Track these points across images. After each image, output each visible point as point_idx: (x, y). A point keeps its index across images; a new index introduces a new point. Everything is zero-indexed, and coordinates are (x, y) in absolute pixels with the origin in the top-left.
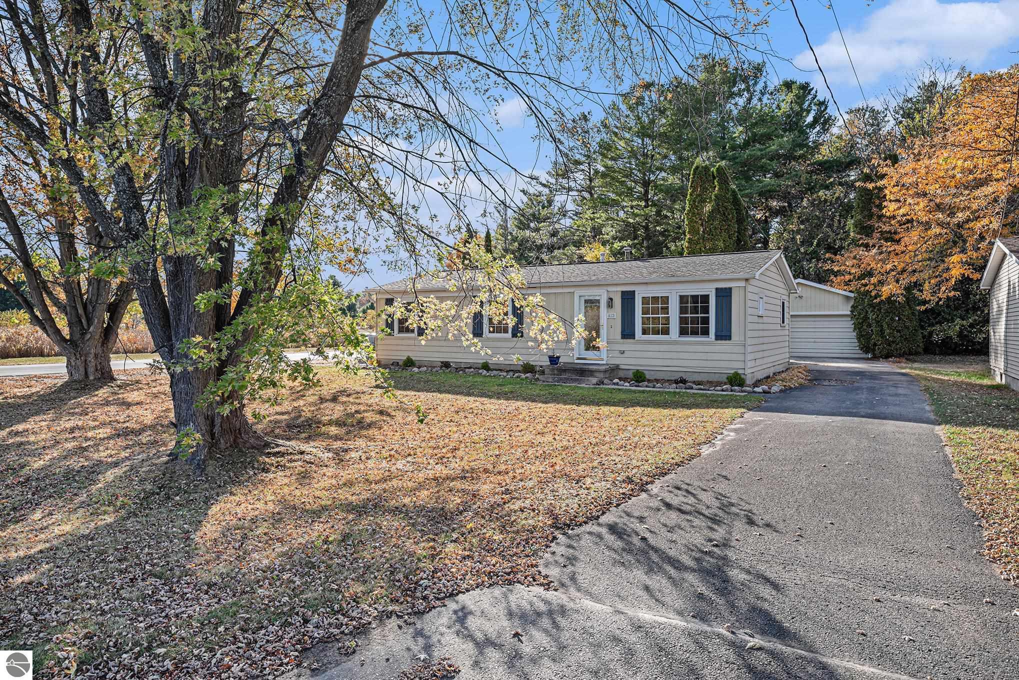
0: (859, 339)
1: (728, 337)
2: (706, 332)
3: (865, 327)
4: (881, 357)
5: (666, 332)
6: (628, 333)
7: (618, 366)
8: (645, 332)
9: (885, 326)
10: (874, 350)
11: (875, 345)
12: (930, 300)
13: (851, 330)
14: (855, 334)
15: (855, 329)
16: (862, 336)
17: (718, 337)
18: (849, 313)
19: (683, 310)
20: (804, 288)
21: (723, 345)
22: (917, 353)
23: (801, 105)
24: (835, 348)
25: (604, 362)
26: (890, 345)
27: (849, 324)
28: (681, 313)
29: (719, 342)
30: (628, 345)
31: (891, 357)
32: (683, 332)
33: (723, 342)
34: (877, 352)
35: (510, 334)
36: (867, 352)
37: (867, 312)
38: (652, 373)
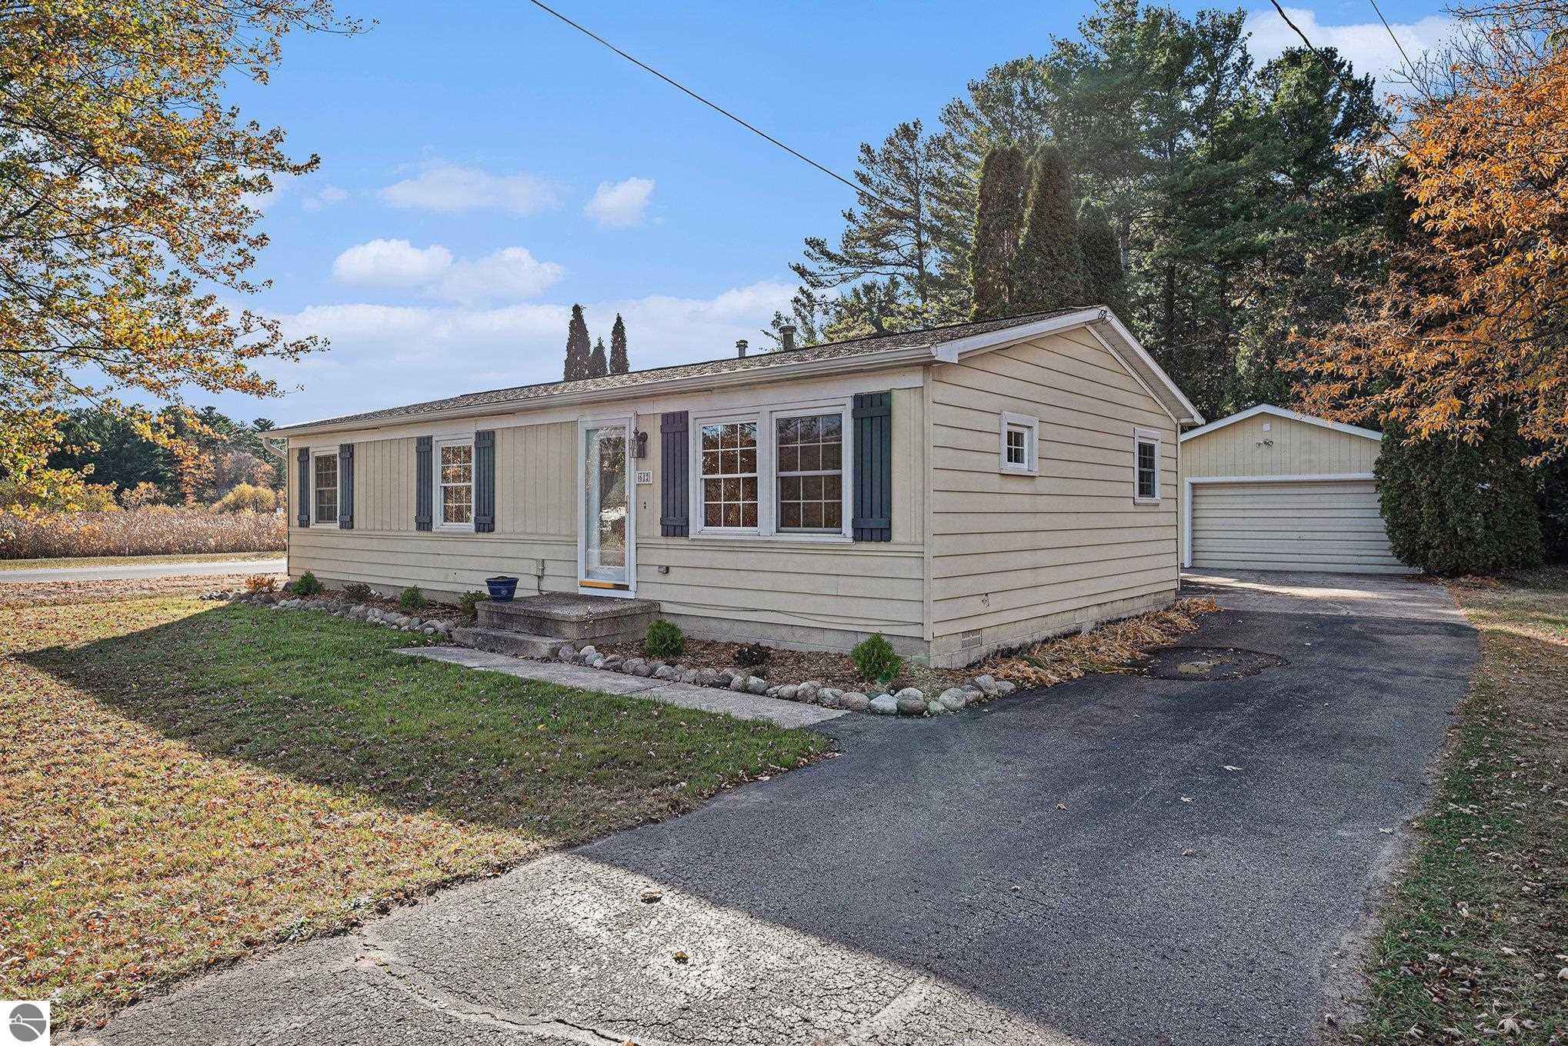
0: (1391, 533)
1: (884, 534)
2: (834, 521)
3: (1404, 507)
4: (1440, 574)
5: (751, 520)
6: (675, 525)
7: (655, 604)
8: (711, 520)
9: (1449, 504)
10: (1424, 559)
11: (1427, 546)
12: (1552, 442)
13: (1377, 513)
14: (1383, 522)
15: (1383, 512)
16: (1400, 526)
17: (860, 535)
18: (1371, 476)
19: (785, 461)
20: (1277, 424)
21: (871, 556)
22: (1528, 566)
23: (1321, 93)
24: (1343, 555)
25: (630, 595)
26: (1461, 547)
27: (1372, 500)
28: (781, 468)
29: (864, 546)
30: (674, 552)
31: (1465, 574)
32: (788, 519)
33: (873, 546)
34: (1432, 562)
35: (471, 526)
36: (1411, 562)
37: (1409, 474)
38: (725, 625)
